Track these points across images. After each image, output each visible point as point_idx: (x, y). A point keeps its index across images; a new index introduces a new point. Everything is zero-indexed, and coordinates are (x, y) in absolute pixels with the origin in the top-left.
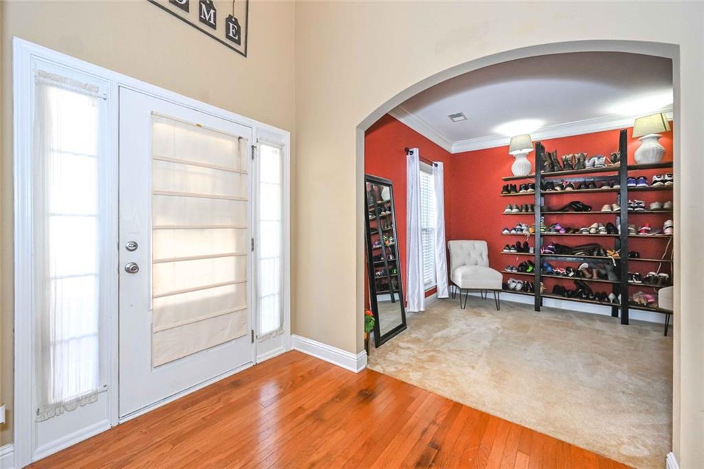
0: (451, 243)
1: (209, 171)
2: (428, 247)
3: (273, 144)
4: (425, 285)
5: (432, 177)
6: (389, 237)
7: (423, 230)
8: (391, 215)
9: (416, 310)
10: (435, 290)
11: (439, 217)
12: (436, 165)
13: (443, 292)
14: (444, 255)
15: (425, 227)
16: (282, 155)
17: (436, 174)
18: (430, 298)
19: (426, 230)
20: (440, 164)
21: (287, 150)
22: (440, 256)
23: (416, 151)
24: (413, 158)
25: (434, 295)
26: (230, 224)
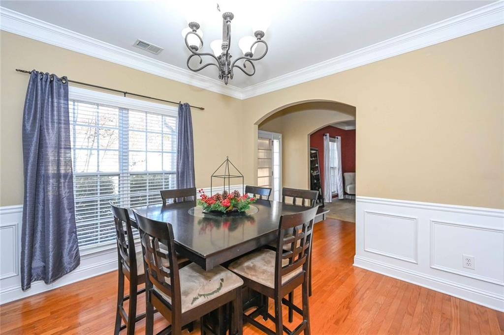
0: (345, 174)
1: (263, 151)
2: (334, 176)
3: (276, 139)
4: (332, 193)
5: (335, 144)
6: (314, 171)
7: (331, 168)
8: (317, 160)
9: (328, 202)
10: (337, 196)
11: (339, 162)
12: (337, 138)
13: (341, 196)
14: (341, 179)
15: (332, 166)
16: (279, 142)
17: (337, 142)
18: (334, 199)
19: (332, 168)
20: (339, 138)
21: (281, 140)
22: (339, 180)
23: (328, 134)
24: (327, 138)
25: (337, 198)
26: (267, 167)
